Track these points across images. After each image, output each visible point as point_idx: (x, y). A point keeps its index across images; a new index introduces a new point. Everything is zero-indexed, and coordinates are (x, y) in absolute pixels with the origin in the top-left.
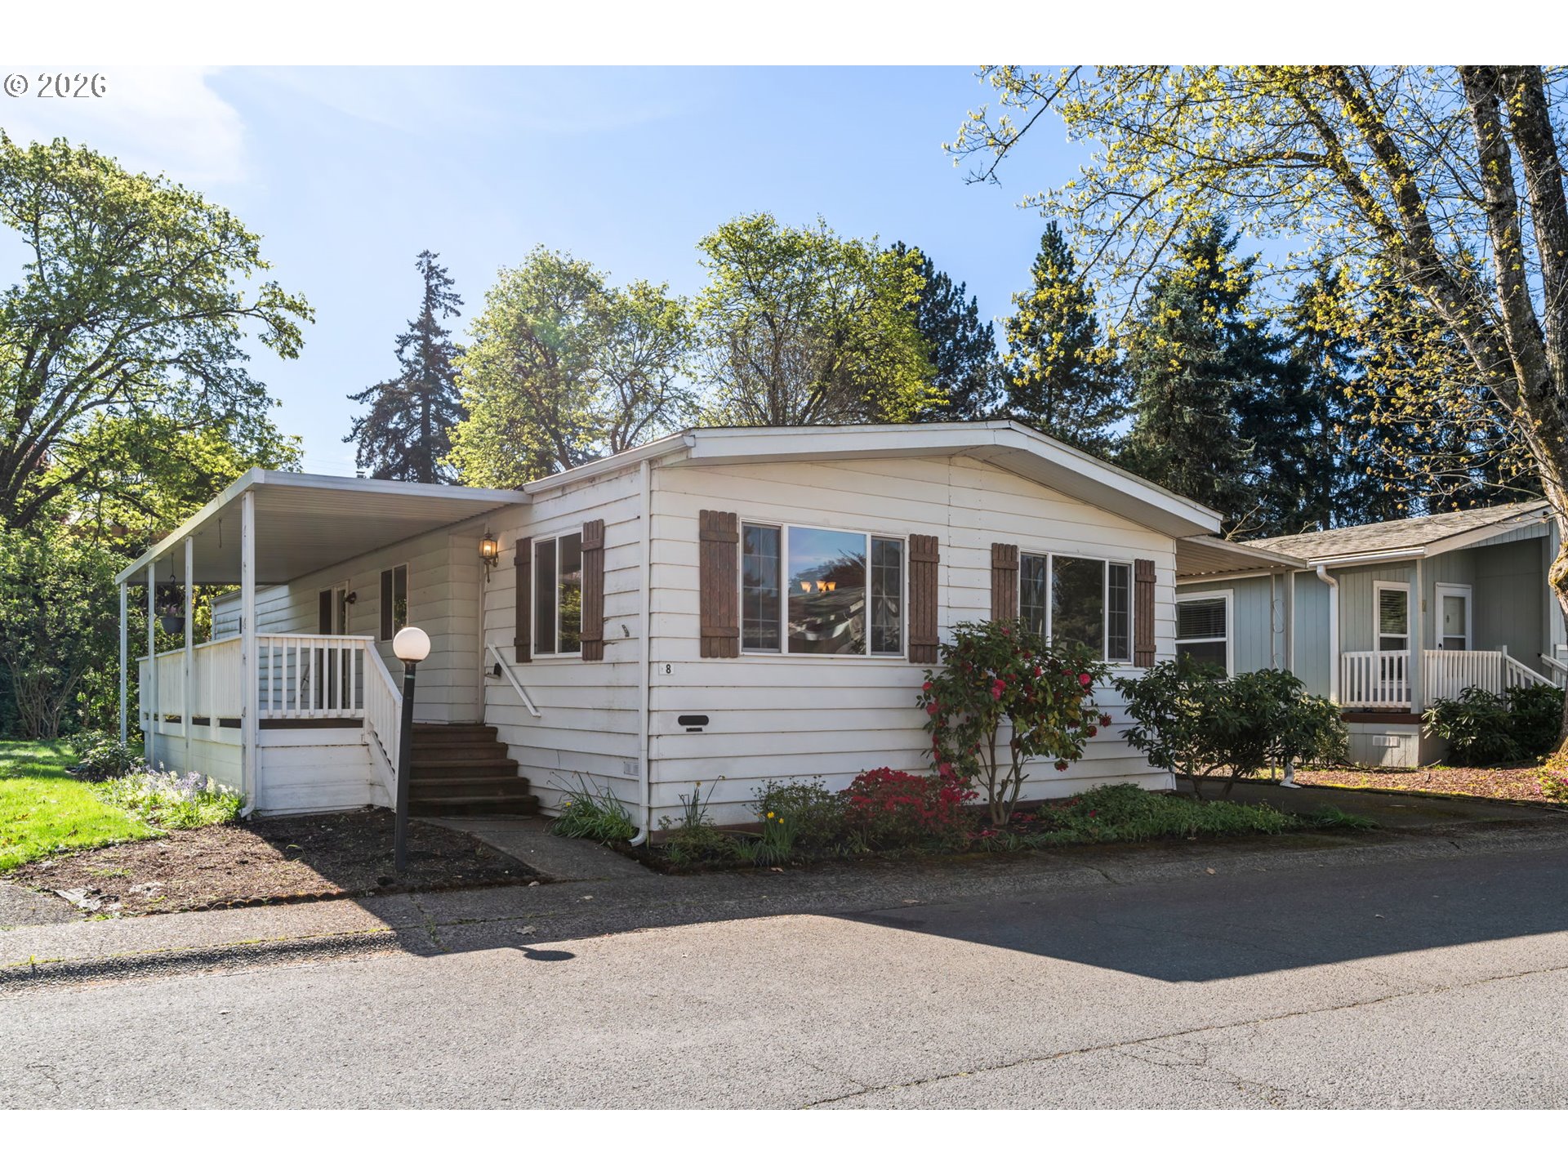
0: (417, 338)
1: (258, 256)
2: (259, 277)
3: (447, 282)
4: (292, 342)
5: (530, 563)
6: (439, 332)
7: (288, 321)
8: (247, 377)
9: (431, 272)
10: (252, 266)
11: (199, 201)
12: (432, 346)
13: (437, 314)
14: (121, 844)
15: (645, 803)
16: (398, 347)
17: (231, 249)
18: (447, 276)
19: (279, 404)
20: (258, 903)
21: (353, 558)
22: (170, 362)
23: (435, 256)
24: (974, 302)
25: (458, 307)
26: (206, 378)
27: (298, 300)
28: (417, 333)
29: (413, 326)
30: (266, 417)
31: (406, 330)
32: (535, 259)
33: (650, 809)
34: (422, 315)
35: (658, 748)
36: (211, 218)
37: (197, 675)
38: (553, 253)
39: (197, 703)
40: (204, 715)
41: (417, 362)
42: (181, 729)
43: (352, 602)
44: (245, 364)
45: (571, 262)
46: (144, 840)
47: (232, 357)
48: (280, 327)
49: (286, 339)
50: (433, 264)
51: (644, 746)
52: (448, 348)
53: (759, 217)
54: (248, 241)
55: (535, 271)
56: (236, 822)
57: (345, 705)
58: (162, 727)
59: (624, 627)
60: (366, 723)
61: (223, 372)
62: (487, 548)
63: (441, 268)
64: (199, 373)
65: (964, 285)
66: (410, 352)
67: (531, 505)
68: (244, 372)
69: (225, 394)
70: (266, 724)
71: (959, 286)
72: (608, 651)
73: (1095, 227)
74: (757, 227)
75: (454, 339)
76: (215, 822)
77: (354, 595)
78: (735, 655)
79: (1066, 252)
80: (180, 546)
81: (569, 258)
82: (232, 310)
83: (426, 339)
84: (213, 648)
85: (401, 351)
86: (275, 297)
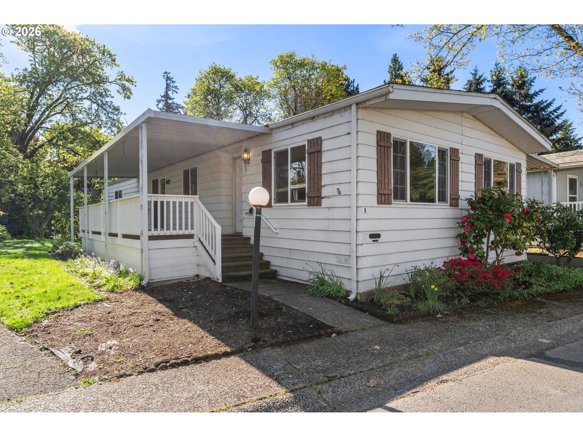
0: (163, 101)
1: (116, 61)
2: (116, 70)
3: (173, 82)
4: (128, 94)
5: (271, 161)
6: (170, 99)
7: (127, 86)
8: (113, 104)
9: (168, 78)
10: (113, 65)
11: (94, 42)
12: (168, 103)
13: (170, 93)
14: (84, 305)
15: (355, 278)
16: (157, 103)
17: (106, 59)
18: (173, 80)
19: (125, 114)
20: (186, 363)
21: (169, 165)
22: (85, 99)
23: (169, 73)
24: (358, 86)
25: (177, 90)
26: (98, 105)
27: (130, 78)
28: (163, 99)
29: (162, 97)
30: (120, 119)
31: (159, 98)
32: (212, 67)
33: (357, 281)
34: (165, 93)
35: (362, 251)
36: (98, 48)
37: (110, 215)
38: (218, 65)
39: (110, 227)
40: (114, 231)
41: (163, 109)
42: (102, 238)
43: (168, 184)
44: (112, 100)
45: (225, 68)
46: (96, 302)
47: (108, 97)
48: (124, 88)
49: (126, 92)
50: (168, 76)
51: (355, 250)
52: (174, 104)
53: (292, 52)
54: (112, 56)
55: (212, 71)
56: (140, 288)
57: (186, 228)
58: (91, 236)
59: (338, 189)
60: (195, 236)
61: (104, 102)
62: (245, 156)
63: (171, 77)
64: (95, 103)
65: (354, 80)
66: (161, 105)
67: (271, 134)
68: (112, 102)
69: (105, 110)
70: (151, 238)
71: (353, 80)
72: (325, 202)
73: (437, 45)
74: (290, 56)
75: (175, 101)
76: (129, 288)
77: (169, 180)
78: (389, 203)
79: (400, 64)
80: (101, 156)
81: (223, 67)
82: (106, 82)
83: (166, 101)
84: (119, 202)
85: (158, 105)
86: (122, 76)
